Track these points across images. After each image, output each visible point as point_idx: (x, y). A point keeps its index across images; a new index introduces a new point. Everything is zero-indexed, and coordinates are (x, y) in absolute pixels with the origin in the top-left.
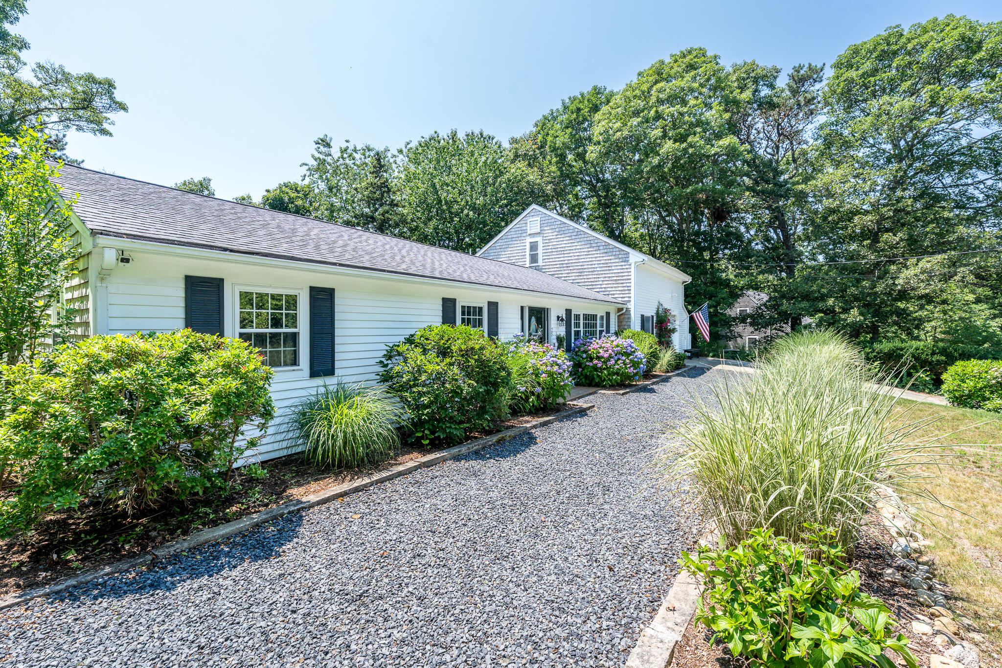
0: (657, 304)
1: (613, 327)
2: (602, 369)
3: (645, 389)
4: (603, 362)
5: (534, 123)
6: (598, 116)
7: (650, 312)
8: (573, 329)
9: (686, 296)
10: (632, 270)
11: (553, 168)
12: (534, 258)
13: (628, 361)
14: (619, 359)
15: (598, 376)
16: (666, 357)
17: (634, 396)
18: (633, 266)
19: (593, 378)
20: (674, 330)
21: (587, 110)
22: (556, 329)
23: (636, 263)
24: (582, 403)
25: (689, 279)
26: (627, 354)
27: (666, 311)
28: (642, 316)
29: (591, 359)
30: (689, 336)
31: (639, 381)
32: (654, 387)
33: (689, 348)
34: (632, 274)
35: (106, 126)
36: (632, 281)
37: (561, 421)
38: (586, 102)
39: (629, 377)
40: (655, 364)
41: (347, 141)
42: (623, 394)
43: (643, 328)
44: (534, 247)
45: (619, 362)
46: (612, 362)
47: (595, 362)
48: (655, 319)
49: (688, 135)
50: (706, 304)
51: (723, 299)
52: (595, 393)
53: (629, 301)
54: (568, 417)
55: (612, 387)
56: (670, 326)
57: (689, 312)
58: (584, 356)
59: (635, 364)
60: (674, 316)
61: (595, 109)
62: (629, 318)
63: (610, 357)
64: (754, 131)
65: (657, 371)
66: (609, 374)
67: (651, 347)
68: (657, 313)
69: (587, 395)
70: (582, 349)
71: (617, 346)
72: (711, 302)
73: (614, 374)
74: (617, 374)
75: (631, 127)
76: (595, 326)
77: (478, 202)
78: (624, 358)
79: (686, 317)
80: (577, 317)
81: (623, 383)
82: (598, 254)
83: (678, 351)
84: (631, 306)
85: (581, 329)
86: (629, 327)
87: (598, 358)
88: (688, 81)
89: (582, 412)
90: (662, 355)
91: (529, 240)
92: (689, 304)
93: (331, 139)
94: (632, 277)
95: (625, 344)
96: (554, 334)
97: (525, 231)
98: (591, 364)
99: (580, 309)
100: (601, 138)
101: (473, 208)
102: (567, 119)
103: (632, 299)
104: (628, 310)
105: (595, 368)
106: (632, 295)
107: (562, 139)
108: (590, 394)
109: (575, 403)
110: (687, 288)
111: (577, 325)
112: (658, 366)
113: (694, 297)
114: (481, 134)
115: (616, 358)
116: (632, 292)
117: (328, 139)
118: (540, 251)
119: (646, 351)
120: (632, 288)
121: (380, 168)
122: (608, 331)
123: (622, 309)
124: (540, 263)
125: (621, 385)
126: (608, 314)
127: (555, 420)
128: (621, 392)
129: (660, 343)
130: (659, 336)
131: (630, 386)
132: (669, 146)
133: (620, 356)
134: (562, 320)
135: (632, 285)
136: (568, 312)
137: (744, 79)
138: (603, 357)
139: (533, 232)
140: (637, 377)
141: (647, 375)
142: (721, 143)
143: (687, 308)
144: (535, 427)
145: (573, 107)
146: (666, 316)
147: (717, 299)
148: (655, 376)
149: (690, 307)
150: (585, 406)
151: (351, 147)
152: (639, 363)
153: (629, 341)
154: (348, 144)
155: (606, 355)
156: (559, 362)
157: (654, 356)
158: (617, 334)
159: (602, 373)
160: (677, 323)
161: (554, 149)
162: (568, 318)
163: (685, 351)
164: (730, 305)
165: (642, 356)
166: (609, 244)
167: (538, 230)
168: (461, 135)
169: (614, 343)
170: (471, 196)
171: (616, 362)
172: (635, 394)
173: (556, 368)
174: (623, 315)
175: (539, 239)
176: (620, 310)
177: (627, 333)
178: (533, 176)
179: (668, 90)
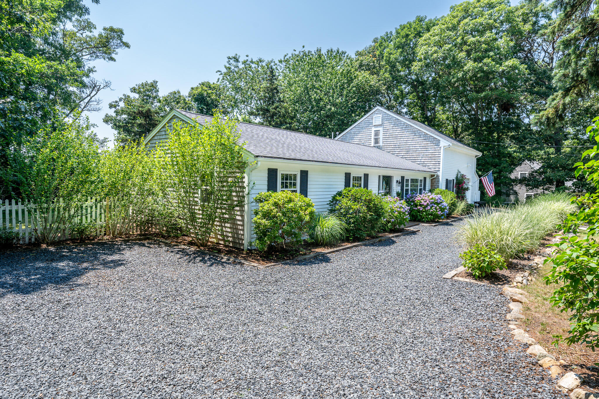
0: (457, 172)
1: (428, 187)
2: (422, 212)
3: (447, 224)
4: (424, 208)
5: (372, 40)
6: (421, 41)
7: (452, 177)
8: (405, 188)
9: (478, 165)
10: (442, 151)
11: (387, 75)
12: (377, 141)
13: (438, 207)
14: (433, 206)
15: (420, 215)
16: (461, 206)
17: (441, 227)
18: (442, 148)
19: (417, 217)
20: (467, 189)
21: (413, 35)
22: (396, 188)
23: (444, 147)
24: (412, 229)
25: (480, 154)
26: (438, 204)
27: (463, 176)
28: (447, 180)
29: (416, 206)
30: (479, 193)
31: (443, 219)
32: (453, 223)
33: (479, 200)
34: (442, 153)
35: (113, 56)
36: (441, 158)
37: (404, 235)
38: (412, 29)
39: (438, 217)
40: (454, 210)
41: (247, 56)
42: (435, 226)
43: (447, 188)
44: (377, 133)
45: (433, 208)
46: (429, 207)
47: (419, 207)
48: (455, 181)
49: (484, 57)
50: (491, 172)
51: (505, 168)
52: (418, 225)
53: (439, 171)
54: (408, 234)
55: (428, 222)
56: (465, 186)
57: (480, 176)
58: (412, 204)
59: (442, 210)
60: (468, 179)
61: (419, 35)
62: (439, 181)
63: (428, 205)
64: (536, 44)
65: (455, 214)
66: (426, 215)
67: (452, 200)
68: (457, 178)
69: (414, 225)
70: (411, 200)
71: (432, 199)
72: (495, 170)
73: (429, 214)
74: (431, 215)
75: (444, 50)
76: (417, 186)
77: (337, 101)
78: (436, 206)
79: (477, 179)
80: (407, 180)
81: (434, 220)
82: (419, 140)
83: (470, 203)
84: (440, 174)
85: (409, 188)
86: (438, 187)
87: (420, 205)
88: (486, 18)
89: (414, 233)
90: (458, 205)
91: (374, 129)
92: (480, 170)
93: (239, 57)
94: (442, 156)
95: (437, 198)
96: (395, 190)
97: (372, 123)
98: (416, 209)
99: (409, 176)
100: (422, 57)
101: (334, 105)
102: (399, 42)
103: (441, 170)
104: (438, 176)
105: (419, 211)
106: (441, 167)
107: (394, 56)
108: (416, 225)
109: (408, 228)
110: (478, 160)
111: (407, 186)
112: (456, 211)
113: (483, 165)
114: (338, 51)
115: (431, 205)
116: (441, 165)
117: (237, 57)
118: (381, 136)
119: (449, 202)
120: (441, 163)
121: (272, 77)
122: (425, 189)
123: (434, 175)
124: (381, 144)
125: (432, 221)
126: (425, 178)
127: (402, 235)
128: (434, 225)
129: (458, 197)
130: (457, 193)
131: (438, 222)
132: (470, 65)
133: (433, 205)
134: (399, 183)
135: (441, 160)
136: (403, 178)
137: (527, 14)
138: (423, 205)
139: (377, 123)
140: (443, 217)
141: (449, 216)
142: (507, 63)
143: (478, 173)
144: (393, 237)
145: (403, 33)
146: (462, 180)
147: (500, 168)
148: (453, 217)
149: (480, 173)
150: (415, 230)
151: (250, 60)
152: (444, 209)
153: (439, 196)
154: (247, 58)
155: (425, 204)
156: (403, 206)
157: (453, 205)
158: (431, 191)
159: (422, 214)
160: (470, 184)
161: (388, 62)
162: (402, 181)
163: (475, 203)
164: (511, 172)
165: (446, 205)
166: (427, 134)
167: (381, 123)
168: (324, 52)
169: (431, 197)
170: (333, 97)
171: (431, 208)
172: (442, 226)
173: (402, 209)
174: (434, 179)
175: (381, 129)
176: (432, 176)
177: (437, 191)
178: (373, 80)
179: (471, 25)
